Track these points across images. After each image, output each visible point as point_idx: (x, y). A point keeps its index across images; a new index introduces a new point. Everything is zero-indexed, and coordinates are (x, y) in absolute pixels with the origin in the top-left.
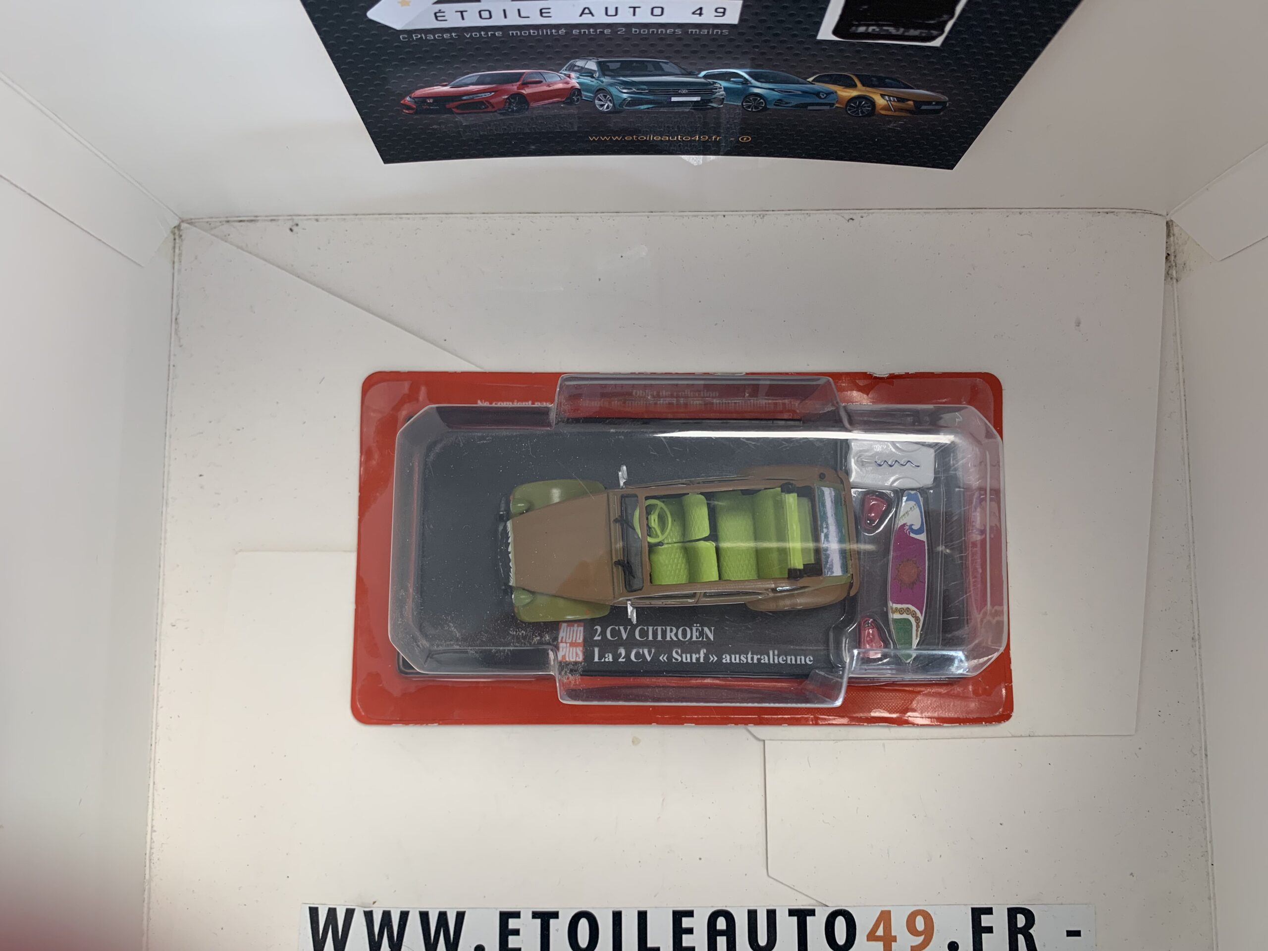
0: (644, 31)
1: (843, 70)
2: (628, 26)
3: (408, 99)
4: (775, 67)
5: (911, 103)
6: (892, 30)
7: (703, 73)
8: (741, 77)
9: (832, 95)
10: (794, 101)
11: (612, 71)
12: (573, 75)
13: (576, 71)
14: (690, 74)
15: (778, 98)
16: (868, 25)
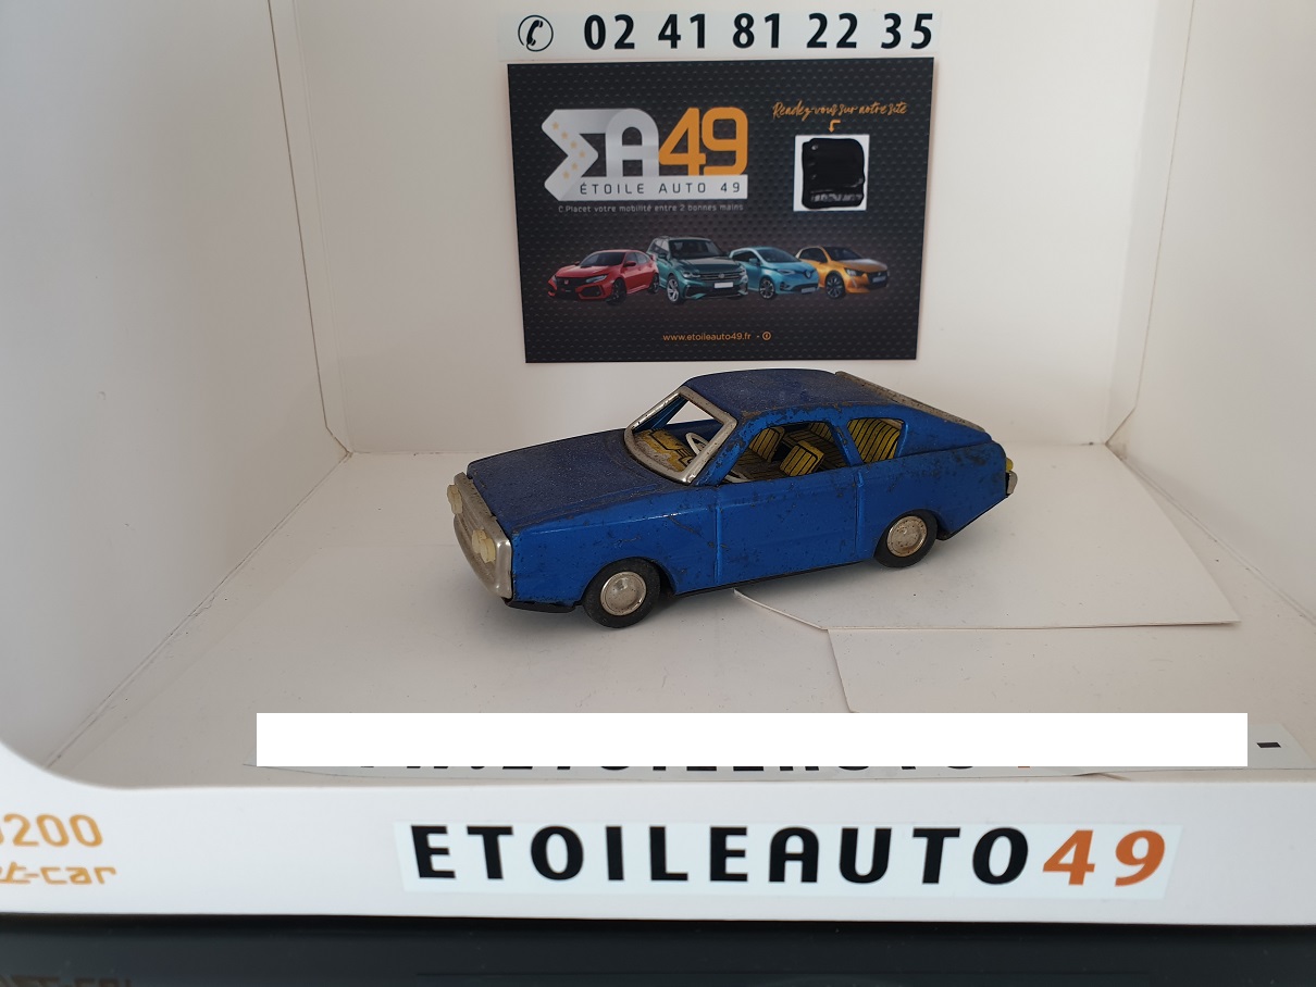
0: (695, 208)
1: (815, 243)
2: (686, 202)
3: (553, 278)
4: (774, 244)
5: (865, 275)
6: (833, 196)
7: (731, 256)
8: (755, 256)
9: (815, 274)
10: (793, 284)
11: (678, 252)
12: (655, 256)
13: (656, 252)
14: (724, 255)
15: (781, 280)
16: (820, 194)
